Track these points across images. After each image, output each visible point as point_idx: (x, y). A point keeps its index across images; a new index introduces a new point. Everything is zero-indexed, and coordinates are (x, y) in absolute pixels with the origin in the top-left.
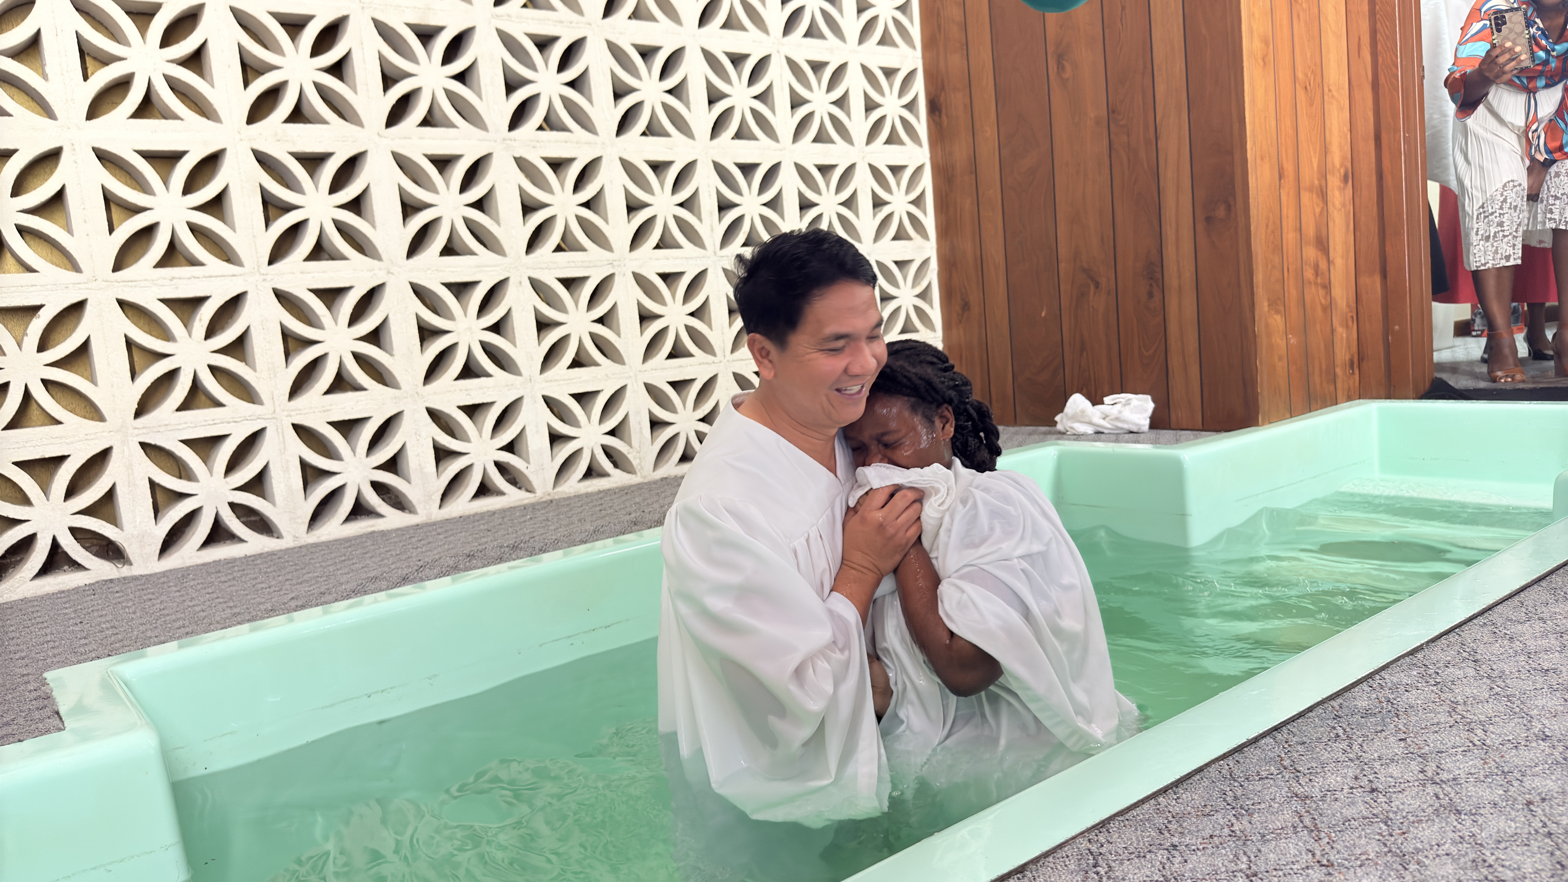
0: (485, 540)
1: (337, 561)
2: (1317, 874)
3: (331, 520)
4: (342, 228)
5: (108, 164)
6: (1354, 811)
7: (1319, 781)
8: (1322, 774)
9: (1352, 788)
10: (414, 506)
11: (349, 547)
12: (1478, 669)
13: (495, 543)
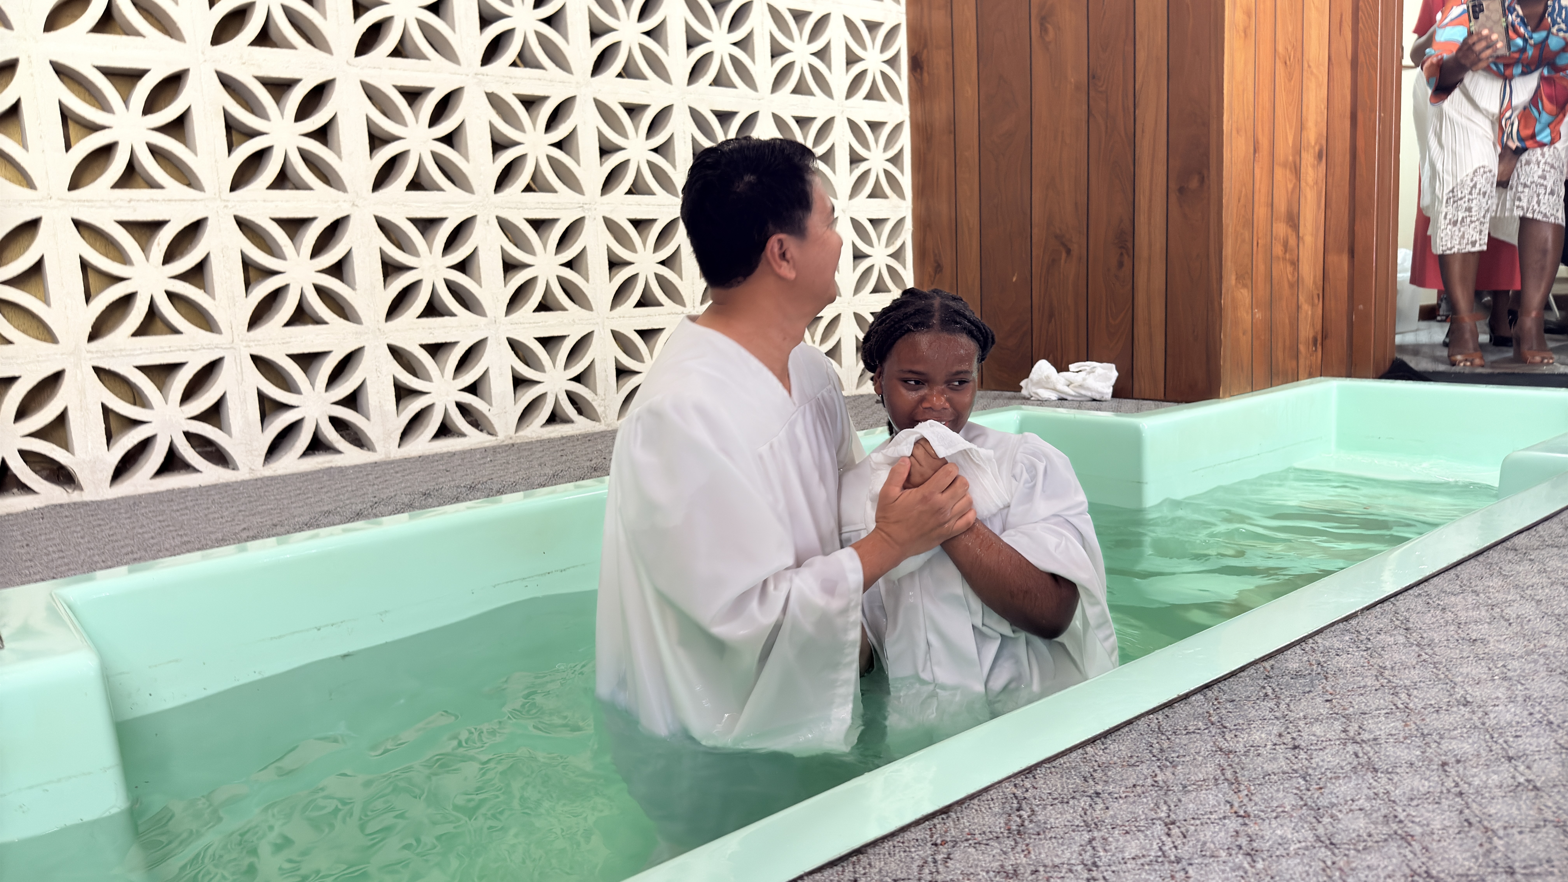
0: (442, 480)
1: (292, 494)
2: (1233, 824)
3: (288, 454)
4: (307, 157)
5: (66, 79)
6: (1275, 766)
7: (1244, 737)
8: (1248, 730)
9: (1275, 745)
10: (372, 443)
11: (306, 481)
12: (1409, 636)
13: (453, 484)
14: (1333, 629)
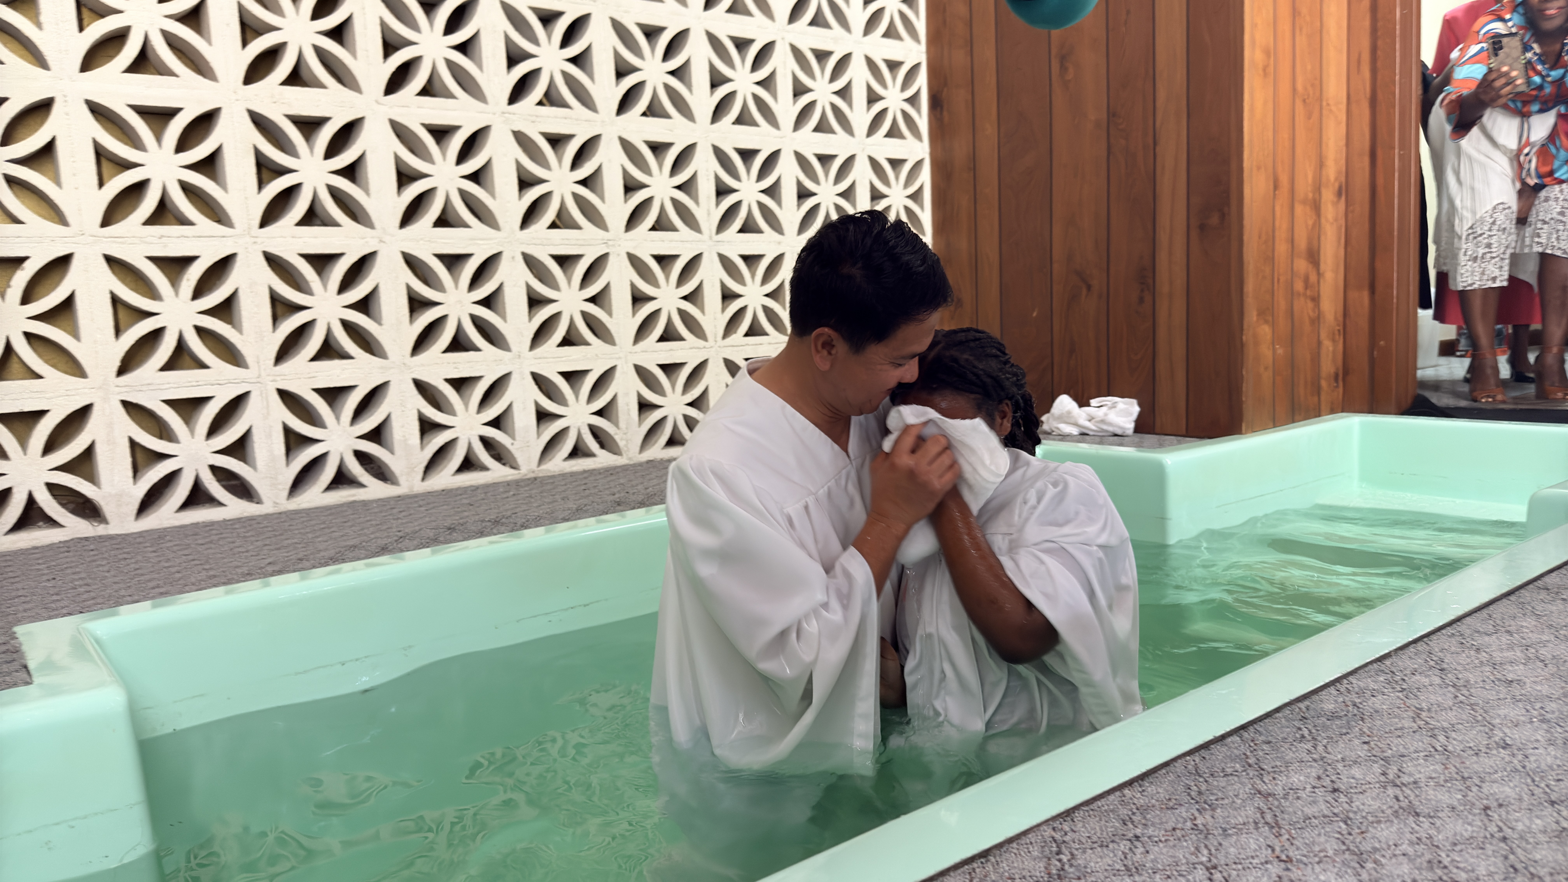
0: (466, 514)
1: (317, 528)
2: (1275, 869)
3: (313, 488)
4: (336, 194)
5: (101, 118)
6: (1315, 810)
7: (1282, 780)
8: (1285, 773)
9: (1314, 787)
10: (396, 477)
11: (331, 514)
12: (1444, 677)
13: (477, 517)
14: (1366, 669)
